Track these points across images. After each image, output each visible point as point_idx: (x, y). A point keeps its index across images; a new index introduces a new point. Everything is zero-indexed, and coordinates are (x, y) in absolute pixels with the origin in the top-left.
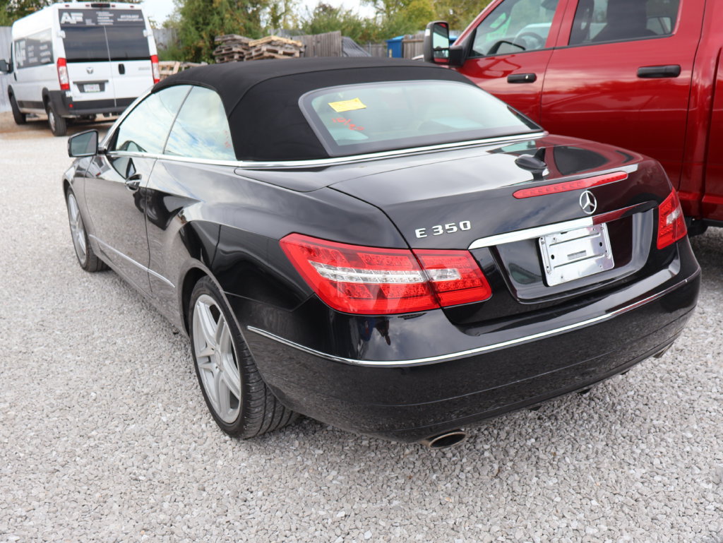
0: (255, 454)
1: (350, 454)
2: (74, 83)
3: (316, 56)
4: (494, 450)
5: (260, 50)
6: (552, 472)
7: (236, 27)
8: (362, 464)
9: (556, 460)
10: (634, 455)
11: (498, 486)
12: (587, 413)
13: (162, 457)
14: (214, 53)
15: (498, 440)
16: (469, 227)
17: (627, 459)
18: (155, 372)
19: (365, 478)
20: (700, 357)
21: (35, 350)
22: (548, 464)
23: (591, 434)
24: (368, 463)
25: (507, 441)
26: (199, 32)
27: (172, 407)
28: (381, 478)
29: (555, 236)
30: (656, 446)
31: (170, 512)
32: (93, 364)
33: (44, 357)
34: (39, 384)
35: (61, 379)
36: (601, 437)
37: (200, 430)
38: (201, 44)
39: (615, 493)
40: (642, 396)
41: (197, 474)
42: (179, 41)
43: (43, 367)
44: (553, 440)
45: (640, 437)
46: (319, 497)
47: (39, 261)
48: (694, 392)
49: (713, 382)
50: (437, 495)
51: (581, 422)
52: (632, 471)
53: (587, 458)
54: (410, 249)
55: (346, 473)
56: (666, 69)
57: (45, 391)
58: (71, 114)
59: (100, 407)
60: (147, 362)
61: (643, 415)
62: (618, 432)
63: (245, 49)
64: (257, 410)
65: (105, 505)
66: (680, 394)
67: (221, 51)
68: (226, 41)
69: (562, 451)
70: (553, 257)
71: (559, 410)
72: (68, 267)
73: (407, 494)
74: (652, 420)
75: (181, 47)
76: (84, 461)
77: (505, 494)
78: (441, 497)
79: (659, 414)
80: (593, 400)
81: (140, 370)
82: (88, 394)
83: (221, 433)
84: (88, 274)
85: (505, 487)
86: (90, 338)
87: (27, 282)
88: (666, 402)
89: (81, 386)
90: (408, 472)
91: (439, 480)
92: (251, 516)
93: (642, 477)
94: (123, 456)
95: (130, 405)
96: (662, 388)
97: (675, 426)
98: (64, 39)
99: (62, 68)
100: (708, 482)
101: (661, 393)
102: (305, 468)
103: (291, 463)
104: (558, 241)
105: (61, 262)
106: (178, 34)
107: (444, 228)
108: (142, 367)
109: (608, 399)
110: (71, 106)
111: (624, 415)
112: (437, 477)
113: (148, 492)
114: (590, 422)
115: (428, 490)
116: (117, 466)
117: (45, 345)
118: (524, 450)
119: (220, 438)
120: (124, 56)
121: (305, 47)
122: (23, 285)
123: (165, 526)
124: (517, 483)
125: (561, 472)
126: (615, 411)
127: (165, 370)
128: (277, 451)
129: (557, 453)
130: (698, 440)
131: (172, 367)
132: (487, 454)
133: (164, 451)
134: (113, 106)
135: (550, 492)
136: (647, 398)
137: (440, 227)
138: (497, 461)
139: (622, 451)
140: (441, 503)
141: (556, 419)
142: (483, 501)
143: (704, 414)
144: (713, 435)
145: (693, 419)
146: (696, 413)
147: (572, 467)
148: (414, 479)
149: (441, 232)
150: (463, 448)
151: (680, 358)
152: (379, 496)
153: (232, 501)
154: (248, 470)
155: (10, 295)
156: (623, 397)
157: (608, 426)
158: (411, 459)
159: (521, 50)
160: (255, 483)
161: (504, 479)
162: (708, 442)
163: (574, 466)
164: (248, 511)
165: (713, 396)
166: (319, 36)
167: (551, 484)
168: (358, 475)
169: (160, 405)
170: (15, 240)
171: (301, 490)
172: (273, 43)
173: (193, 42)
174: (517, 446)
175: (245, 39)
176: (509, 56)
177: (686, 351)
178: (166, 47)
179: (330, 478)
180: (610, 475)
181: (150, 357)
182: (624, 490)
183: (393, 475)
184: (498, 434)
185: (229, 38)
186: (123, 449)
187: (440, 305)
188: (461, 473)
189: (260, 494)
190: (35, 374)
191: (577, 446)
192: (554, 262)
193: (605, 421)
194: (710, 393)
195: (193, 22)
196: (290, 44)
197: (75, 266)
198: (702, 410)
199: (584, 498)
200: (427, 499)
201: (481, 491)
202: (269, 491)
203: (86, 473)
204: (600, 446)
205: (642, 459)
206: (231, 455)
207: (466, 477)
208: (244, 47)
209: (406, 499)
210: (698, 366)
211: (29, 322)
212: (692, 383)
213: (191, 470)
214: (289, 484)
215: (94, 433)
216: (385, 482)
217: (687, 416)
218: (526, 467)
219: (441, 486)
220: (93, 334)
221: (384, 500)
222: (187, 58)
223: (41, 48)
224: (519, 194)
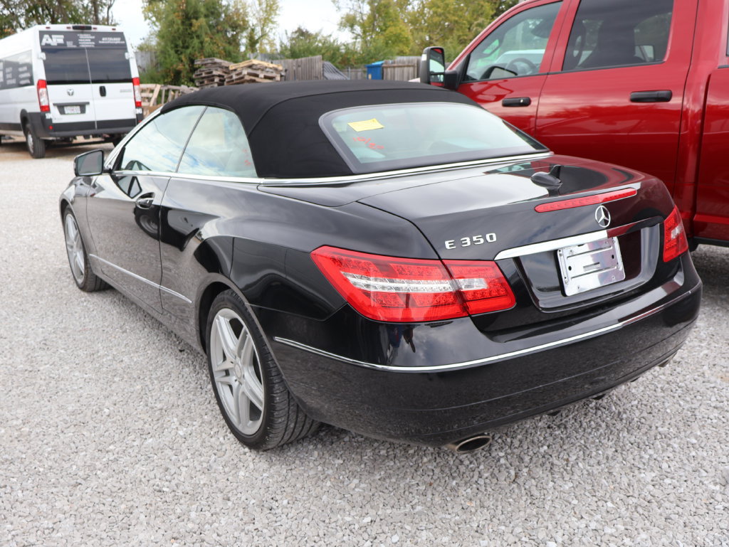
0: (275, 465)
1: (369, 463)
2: (54, 105)
3: (297, 80)
4: (509, 457)
5: (240, 73)
6: (567, 477)
7: (216, 51)
8: (383, 473)
9: (570, 465)
10: (643, 460)
11: (516, 491)
12: (595, 422)
13: (184, 469)
14: (194, 76)
15: (512, 447)
16: (495, 239)
17: (636, 464)
18: (166, 388)
19: (387, 485)
20: (697, 368)
21: (41, 368)
22: (562, 470)
23: (600, 442)
24: (389, 471)
25: (521, 449)
26: (179, 55)
27: (188, 422)
28: (402, 485)
29: (571, 248)
30: (663, 451)
31: (198, 521)
32: (102, 381)
33: (51, 375)
34: (49, 401)
35: (72, 396)
36: (610, 443)
37: (218, 443)
38: (180, 67)
39: (628, 495)
40: (646, 405)
41: (220, 485)
42: (157, 64)
43: (51, 385)
44: (565, 447)
45: (647, 444)
46: (343, 503)
47: (33, 281)
48: (695, 401)
49: (712, 392)
50: (458, 500)
51: (589, 430)
52: (643, 475)
53: (599, 463)
54: (440, 259)
55: (367, 481)
56: (658, 94)
57: (57, 407)
58: (51, 136)
59: (115, 422)
60: (157, 379)
61: (648, 422)
62: (626, 439)
63: (225, 73)
64: (280, 420)
65: (131, 516)
66: (682, 403)
67: (201, 74)
68: (205, 64)
69: (574, 457)
70: (570, 268)
71: (567, 419)
72: (65, 287)
73: (429, 499)
74: (657, 427)
75: (159, 70)
76: (105, 474)
77: (524, 498)
78: (463, 502)
79: (664, 422)
80: (599, 409)
81: (150, 386)
82: (101, 410)
83: (240, 445)
84: (86, 294)
85: (523, 492)
86: (95, 356)
87: (24, 302)
88: (668, 411)
89: (93, 403)
90: (428, 479)
91: (459, 486)
92: (279, 523)
93: (652, 481)
94: (144, 469)
95: (145, 420)
96: (663, 397)
97: (680, 432)
98: (44, 61)
99: (42, 90)
100: (716, 484)
101: (663, 402)
102: (326, 477)
103: (312, 473)
104: (574, 254)
105: (56, 282)
106: (156, 57)
107: (471, 240)
108: (152, 383)
109: (614, 408)
110: (51, 128)
111: (630, 423)
112: (456, 483)
113: (174, 503)
114: (598, 430)
115: (450, 496)
116: (139, 479)
117: (51, 363)
118: (538, 456)
119: (238, 450)
120: (105, 78)
121: (286, 71)
122: (20, 305)
123: (194, 535)
124: (534, 488)
125: (576, 477)
126: (621, 420)
127: (176, 386)
128: (297, 462)
129: (570, 459)
130: (702, 445)
131: (182, 383)
132: (503, 461)
133: (185, 463)
134: (94, 128)
135: (567, 495)
136: (651, 407)
137: (468, 239)
138: (513, 468)
139: (631, 457)
140: (463, 508)
141: (566, 428)
142: (503, 504)
143: (706, 421)
144: (716, 440)
145: (695, 425)
146: (698, 420)
147: (585, 472)
148: (435, 485)
149: (469, 244)
150: (479, 455)
151: (679, 369)
152: (402, 502)
153: (258, 510)
154: (271, 480)
155: (8, 315)
156: (628, 406)
157: (616, 434)
158: (430, 467)
159: (513, 75)
160: (279, 492)
161: (522, 484)
162: (712, 447)
163: (587, 471)
164: (274, 519)
165: (713, 405)
166: (299, 60)
167: (567, 487)
168: (380, 483)
169: (175, 419)
170: (6, 261)
171: (324, 498)
172: (254, 67)
173: (172, 65)
174: (531, 453)
175: (225, 63)
176: (501, 81)
177: (683, 362)
178: (144, 70)
179: (353, 485)
180: (622, 479)
181: (159, 374)
182: (637, 492)
183: (414, 482)
184: (512, 442)
185: (209, 61)
186: (142, 462)
187: (468, 313)
188: (480, 479)
189: (285, 502)
190: (44, 391)
191: (588, 452)
192: (571, 274)
193: (613, 429)
194: (709, 402)
195: (173, 46)
196: (271, 68)
197: (71, 286)
198: (703, 417)
199: (599, 500)
200: (449, 504)
201: (501, 496)
202: (294, 499)
203: (109, 485)
204: (610, 452)
205: (651, 463)
206: (251, 466)
207: (485, 483)
208: (225, 70)
209: (429, 504)
210: (696, 377)
211: (31, 342)
212: (692, 393)
213: (214, 481)
214: (313, 493)
215: (112, 447)
216: (407, 488)
217: (689, 423)
218: (541, 473)
219: (462, 491)
220: (98, 352)
221: (407, 505)
222: (166, 81)
223: (20, 70)
224: (540, 208)
